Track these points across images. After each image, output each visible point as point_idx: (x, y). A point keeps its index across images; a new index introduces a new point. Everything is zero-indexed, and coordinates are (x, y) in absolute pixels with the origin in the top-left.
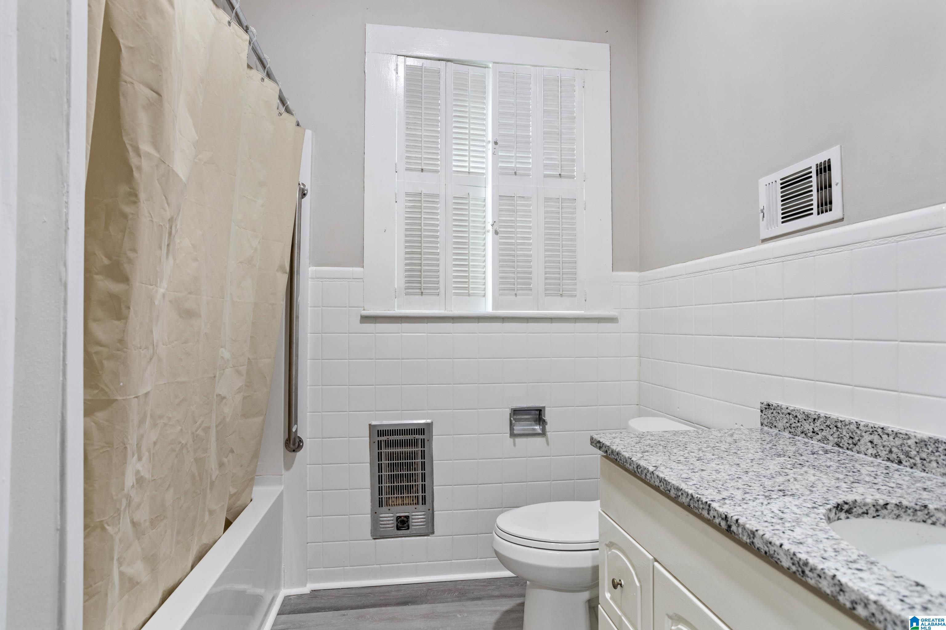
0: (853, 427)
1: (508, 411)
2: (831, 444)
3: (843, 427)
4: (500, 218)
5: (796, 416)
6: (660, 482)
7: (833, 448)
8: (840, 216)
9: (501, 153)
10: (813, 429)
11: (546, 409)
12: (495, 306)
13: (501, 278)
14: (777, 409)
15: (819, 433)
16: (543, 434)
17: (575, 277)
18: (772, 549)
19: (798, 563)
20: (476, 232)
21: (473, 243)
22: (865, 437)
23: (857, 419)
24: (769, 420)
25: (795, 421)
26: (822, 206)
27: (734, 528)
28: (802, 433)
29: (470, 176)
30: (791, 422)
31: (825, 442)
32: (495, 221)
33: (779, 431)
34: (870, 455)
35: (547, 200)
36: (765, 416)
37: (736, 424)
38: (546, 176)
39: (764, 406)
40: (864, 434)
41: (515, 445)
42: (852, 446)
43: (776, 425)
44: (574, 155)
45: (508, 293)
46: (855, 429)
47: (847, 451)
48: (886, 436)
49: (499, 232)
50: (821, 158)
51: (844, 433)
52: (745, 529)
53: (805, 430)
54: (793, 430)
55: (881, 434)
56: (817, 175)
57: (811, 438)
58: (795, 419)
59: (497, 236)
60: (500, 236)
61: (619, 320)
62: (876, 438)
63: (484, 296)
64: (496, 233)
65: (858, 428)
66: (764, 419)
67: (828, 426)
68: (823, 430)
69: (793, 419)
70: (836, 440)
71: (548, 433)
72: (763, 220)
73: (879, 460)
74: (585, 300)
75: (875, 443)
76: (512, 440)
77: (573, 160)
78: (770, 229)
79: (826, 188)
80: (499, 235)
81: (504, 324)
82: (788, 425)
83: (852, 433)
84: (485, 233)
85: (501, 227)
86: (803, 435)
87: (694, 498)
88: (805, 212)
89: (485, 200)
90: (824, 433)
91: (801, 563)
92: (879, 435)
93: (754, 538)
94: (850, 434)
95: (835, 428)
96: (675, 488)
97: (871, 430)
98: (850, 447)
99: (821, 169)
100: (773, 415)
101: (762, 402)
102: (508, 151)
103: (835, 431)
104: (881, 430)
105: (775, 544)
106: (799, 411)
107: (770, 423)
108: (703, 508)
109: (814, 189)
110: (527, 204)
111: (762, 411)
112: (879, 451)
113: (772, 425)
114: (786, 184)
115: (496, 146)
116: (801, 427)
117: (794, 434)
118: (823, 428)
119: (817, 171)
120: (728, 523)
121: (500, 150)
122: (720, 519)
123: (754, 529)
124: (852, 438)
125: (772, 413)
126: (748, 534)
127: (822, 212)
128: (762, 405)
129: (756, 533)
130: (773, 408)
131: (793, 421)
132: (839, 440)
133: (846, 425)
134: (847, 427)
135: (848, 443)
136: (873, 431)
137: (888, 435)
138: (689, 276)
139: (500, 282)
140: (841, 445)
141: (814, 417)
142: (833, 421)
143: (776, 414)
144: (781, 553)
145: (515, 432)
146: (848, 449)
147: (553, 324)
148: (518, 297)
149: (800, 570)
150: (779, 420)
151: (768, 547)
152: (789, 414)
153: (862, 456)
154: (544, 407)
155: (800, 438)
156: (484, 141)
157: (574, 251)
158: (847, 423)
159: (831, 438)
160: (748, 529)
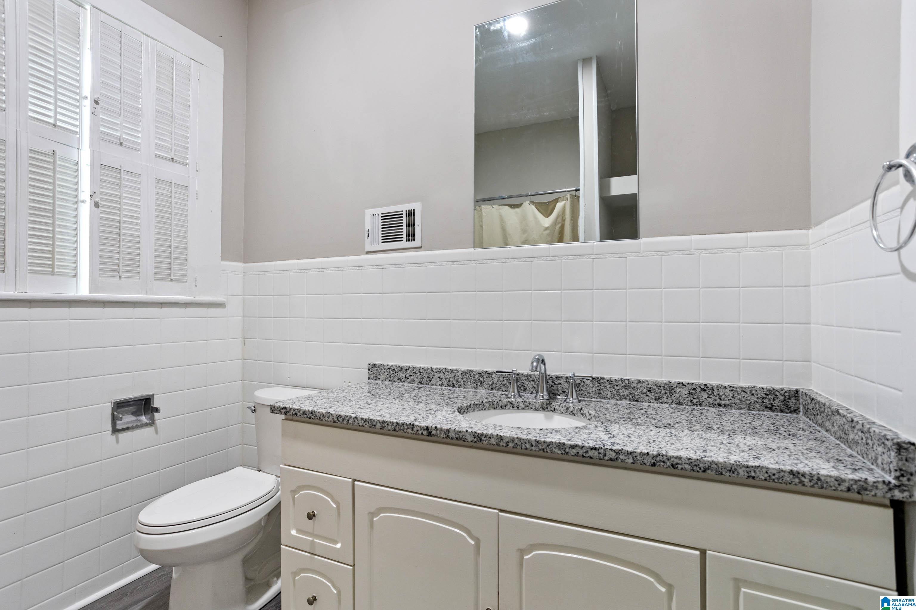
0: (429, 371)
1: (109, 407)
2: (417, 383)
3: (424, 372)
4: (101, 190)
5: (394, 370)
6: (365, 422)
7: (418, 385)
8: (419, 245)
9: (102, 115)
10: (405, 376)
11: (155, 396)
12: (93, 287)
13: (101, 257)
14: (381, 367)
15: (409, 378)
16: (152, 423)
17: (186, 263)
18: (461, 435)
19: (478, 436)
20: (65, 199)
21: (59, 211)
22: (436, 375)
23: (432, 366)
24: (374, 375)
25: (393, 373)
26: (409, 236)
27: (434, 432)
28: (398, 379)
29: (56, 129)
30: (390, 374)
31: (413, 383)
32: (95, 191)
33: (382, 381)
34: (438, 385)
35: (158, 181)
36: (371, 373)
37: (345, 382)
38: (157, 156)
39: (370, 366)
40: (435, 374)
41: (117, 442)
42: (429, 382)
43: (380, 377)
44: (188, 143)
45: (110, 275)
46: (431, 372)
47: (426, 385)
48: (447, 373)
49: (100, 205)
50: (409, 207)
51: (424, 375)
52: (442, 430)
53: (400, 377)
54: (392, 379)
55: (444, 372)
56: (406, 216)
57: (404, 382)
58: (393, 372)
59: (97, 209)
60: (101, 210)
61: (226, 305)
62: (442, 375)
63: (75, 276)
64: (97, 205)
65: (432, 371)
66: (371, 375)
67: (415, 373)
68: (411, 375)
69: (392, 371)
70: (419, 380)
71: (157, 421)
72: (368, 238)
73: (443, 387)
74: (196, 286)
75: (441, 378)
76: (114, 437)
77: (187, 148)
78: (373, 245)
79: (412, 226)
80: (100, 208)
81: (105, 309)
82: (388, 376)
83: (429, 374)
84: (77, 202)
85: (103, 200)
86: (399, 381)
87: (399, 424)
88: (397, 238)
89: (77, 163)
90: (412, 378)
91: (479, 435)
92: (443, 373)
93: (448, 433)
94: (428, 375)
95: (419, 373)
96: (380, 422)
97: (439, 371)
98: (427, 383)
99: (409, 213)
100: (377, 371)
101: (369, 363)
102: (112, 116)
103: (419, 375)
104: (444, 370)
105: (463, 431)
106: (396, 366)
107: (375, 377)
108: (408, 428)
109: (404, 224)
110: (136, 181)
111: (369, 370)
112: (443, 382)
113: (376, 378)
114: (385, 217)
115: (96, 106)
116: (397, 376)
117: (393, 381)
118: (411, 374)
119: (406, 214)
120: (429, 431)
121: (102, 112)
122: (422, 430)
123: (449, 428)
124: (429, 377)
125: (377, 370)
126: (445, 432)
127: (409, 241)
128: (370, 365)
129: (450, 430)
130: (377, 366)
131: (392, 372)
132: (421, 380)
133: (425, 370)
134: (426, 371)
135: (427, 381)
136: (441, 371)
137: (448, 372)
138: (301, 272)
139: (100, 261)
140: (422, 383)
141: (406, 368)
142: (418, 369)
143: (380, 370)
144: (467, 435)
145: (118, 427)
146: (426, 384)
147: (163, 309)
148: (122, 279)
149: (479, 439)
150: (382, 374)
151: (458, 435)
152: (389, 369)
153: (434, 387)
154: (153, 395)
155: (396, 383)
156: (77, 94)
157: (186, 238)
158: (426, 369)
159: (416, 380)
160: (444, 429)
